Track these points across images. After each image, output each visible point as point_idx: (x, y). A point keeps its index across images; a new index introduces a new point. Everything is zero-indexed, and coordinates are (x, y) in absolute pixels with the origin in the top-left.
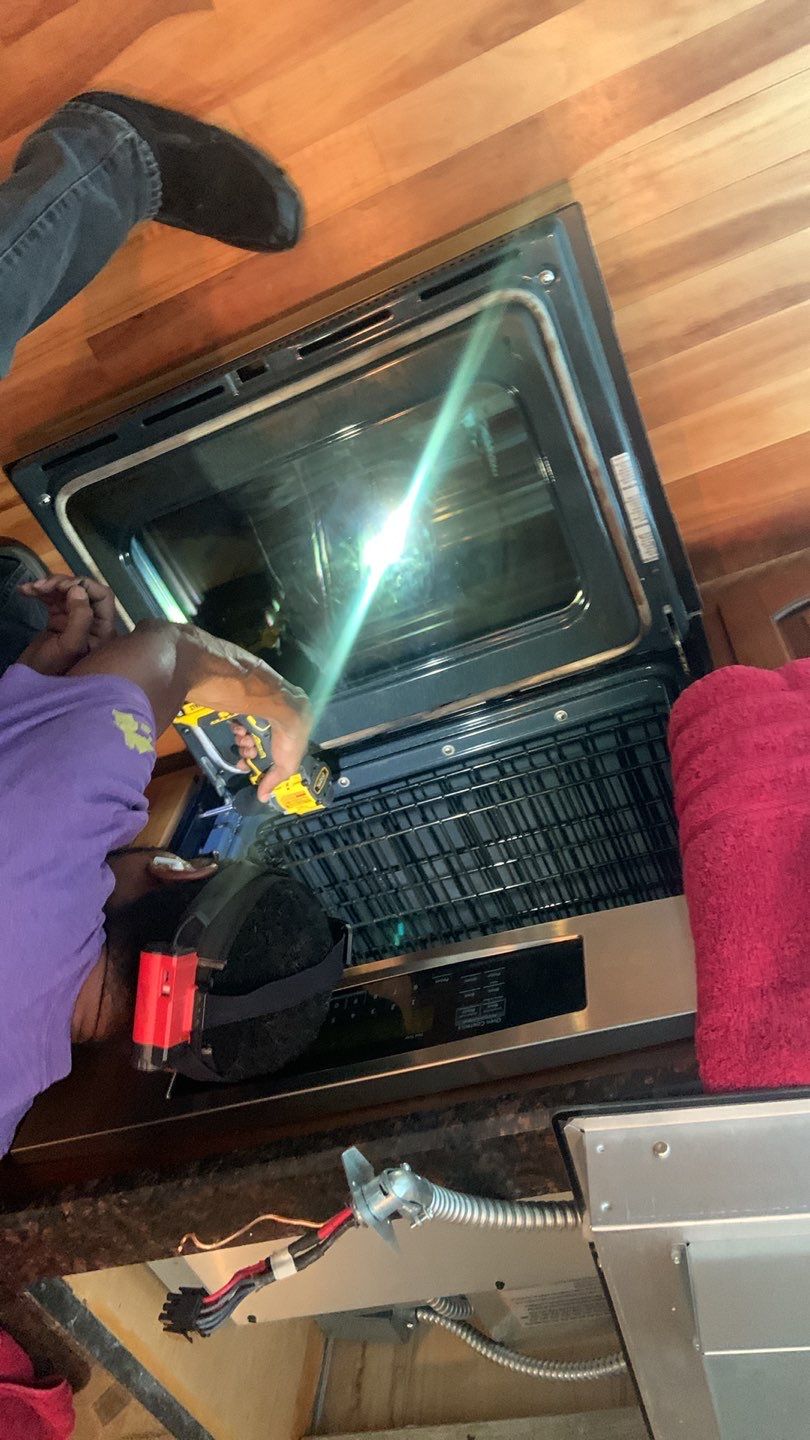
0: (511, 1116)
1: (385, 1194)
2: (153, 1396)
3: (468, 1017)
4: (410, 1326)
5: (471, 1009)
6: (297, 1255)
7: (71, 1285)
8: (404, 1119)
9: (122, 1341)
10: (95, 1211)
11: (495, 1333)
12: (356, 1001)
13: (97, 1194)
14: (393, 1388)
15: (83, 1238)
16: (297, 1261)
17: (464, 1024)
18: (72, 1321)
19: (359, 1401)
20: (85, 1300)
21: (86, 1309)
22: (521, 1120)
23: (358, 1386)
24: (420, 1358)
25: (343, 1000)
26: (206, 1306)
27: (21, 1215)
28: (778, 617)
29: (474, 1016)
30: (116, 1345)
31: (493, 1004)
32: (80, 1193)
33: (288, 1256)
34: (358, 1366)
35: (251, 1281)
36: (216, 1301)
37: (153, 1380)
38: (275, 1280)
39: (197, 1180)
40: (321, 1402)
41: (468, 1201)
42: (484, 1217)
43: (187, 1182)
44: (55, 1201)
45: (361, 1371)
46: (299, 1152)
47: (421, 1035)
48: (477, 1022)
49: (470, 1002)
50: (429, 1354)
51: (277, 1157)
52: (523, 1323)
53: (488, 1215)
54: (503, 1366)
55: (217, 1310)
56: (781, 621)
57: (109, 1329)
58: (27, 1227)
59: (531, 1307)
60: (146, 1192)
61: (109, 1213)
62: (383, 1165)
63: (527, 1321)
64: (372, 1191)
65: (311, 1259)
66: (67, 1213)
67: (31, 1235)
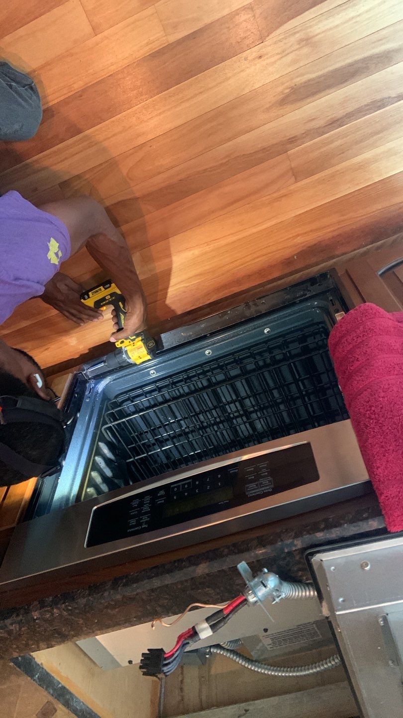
1: (265, 587)
3: (252, 489)
4: (207, 656)
5: (253, 485)
6: (210, 624)
7: (34, 656)
9: (63, 683)
10: (53, 614)
11: (254, 654)
12: (186, 486)
13: (55, 603)
14: (200, 690)
15: (45, 630)
16: (212, 627)
17: (251, 494)
18: (37, 676)
19: (183, 697)
20: (42, 664)
21: (43, 668)
23: (181, 689)
24: (213, 671)
25: (179, 486)
26: (166, 659)
27: (8, 622)
28: (380, 273)
29: (256, 489)
30: (60, 686)
31: (265, 481)
32: (42, 605)
33: (206, 625)
34: (180, 679)
35: (187, 641)
36: (173, 655)
38: (200, 639)
39: (112, 592)
40: (162, 701)
43: (106, 594)
44: (27, 612)
45: (182, 682)
47: (228, 501)
48: (259, 491)
49: (252, 481)
50: (217, 668)
52: (268, 648)
55: (172, 662)
56: (381, 275)
57: (55, 677)
58: (11, 628)
60: (82, 601)
61: (61, 615)
65: (220, 626)
66: (35, 618)
67: (14, 632)
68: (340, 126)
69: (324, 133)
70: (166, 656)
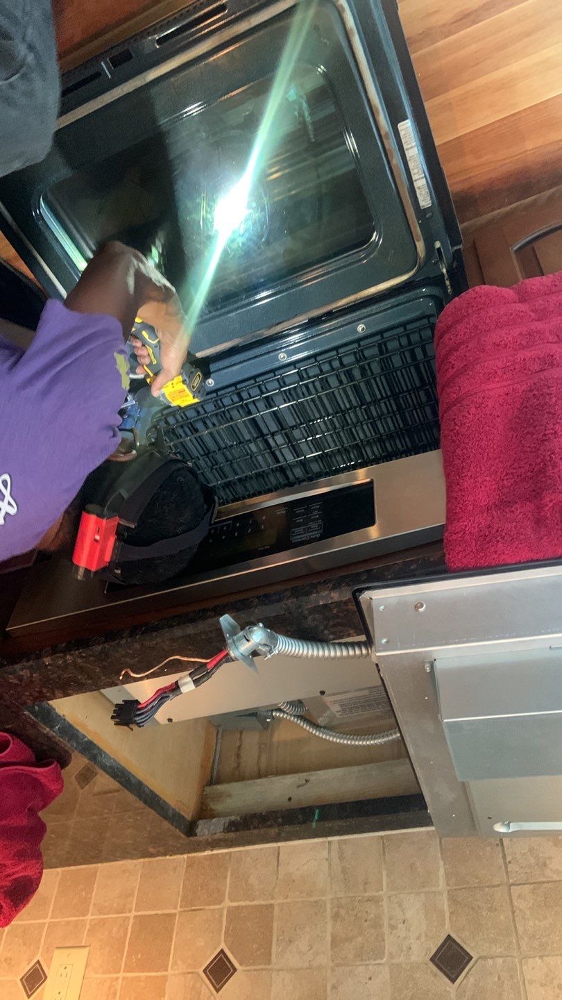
0: (327, 592)
1: (248, 641)
2: (111, 767)
3: (299, 534)
4: (268, 720)
5: (301, 529)
6: (194, 679)
7: (54, 706)
8: (258, 597)
9: (90, 737)
10: (65, 661)
11: (321, 721)
12: (225, 528)
13: (67, 650)
14: (259, 757)
15: (59, 678)
16: (195, 682)
17: (295, 539)
18: (57, 727)
19: (239, 765)
20: (64, 715)
21: (65, 720)
22: (333, 594)
24: (275, 738)
25: (217, 528)
26: (139, 709)
27: (17, 667)
28: (515, 248)
29: (302, 534)
30: (86, 739)
31: (314, 526)
32: (54, 651)
33: (189, 679)
34: (238, 745)
35: (167, 695)
36: (146, 707)
37: (111, 758)
38: (181, 693)
39: (129, 640)
40: (216, 767)
41: (300, 644)
42: (310, 652)
43: (123, 642)
44: (39, 657)
45: (239, 748)
46: (192, 621)
47: (268, 547)
48: (306, 536)
49: (299, 525)
50: (281, 735)
51: (178, 625)
52: (338, 715)
53: (313, 651)
54: (325, 739)
55: (146, 712)
56: (516, 251)
57: (81, 730)
58: (21, 673)
59: (341, 706)
60: (98, 648)
61: (74, 662)
62: (245, 624)
63: (340, 713)
64: (239, 640)
65: (204, 679)
66: (47, 663)
67: (25, 678)
68: (474, 22)
69: (451, 33)
70: (140, 706)
